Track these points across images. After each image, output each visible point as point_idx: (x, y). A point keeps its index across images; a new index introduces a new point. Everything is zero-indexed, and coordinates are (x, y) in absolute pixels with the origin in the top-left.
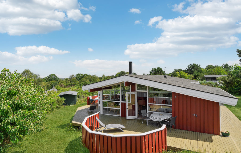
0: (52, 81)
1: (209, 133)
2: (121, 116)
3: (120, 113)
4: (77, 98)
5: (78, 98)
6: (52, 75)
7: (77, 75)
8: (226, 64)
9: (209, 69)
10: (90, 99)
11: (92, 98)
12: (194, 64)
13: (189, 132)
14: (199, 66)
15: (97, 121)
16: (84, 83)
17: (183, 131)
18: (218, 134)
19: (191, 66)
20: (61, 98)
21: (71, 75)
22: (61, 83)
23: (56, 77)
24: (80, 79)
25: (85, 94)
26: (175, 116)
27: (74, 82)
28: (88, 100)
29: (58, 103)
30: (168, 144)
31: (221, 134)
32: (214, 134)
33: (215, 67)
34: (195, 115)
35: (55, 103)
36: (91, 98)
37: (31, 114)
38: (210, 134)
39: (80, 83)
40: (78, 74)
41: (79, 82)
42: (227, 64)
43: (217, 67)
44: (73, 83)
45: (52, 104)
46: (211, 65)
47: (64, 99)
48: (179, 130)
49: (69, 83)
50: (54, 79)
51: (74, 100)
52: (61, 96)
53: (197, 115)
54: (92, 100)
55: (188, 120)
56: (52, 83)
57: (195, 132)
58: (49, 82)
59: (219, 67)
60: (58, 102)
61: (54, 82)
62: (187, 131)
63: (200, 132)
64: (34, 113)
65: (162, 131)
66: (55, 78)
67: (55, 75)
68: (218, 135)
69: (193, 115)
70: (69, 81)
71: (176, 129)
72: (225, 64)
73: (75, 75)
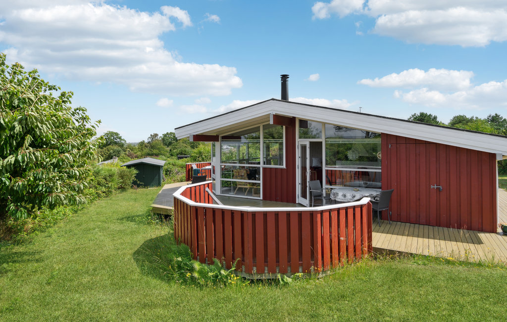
0: (110, 146)
1: (470, 228)
2: (261, 198)
3: (260, 193)
4: (163, 173)
5: (166, 174)
6: (112, 134)
7: (165, 135)
8: (496, 114)
9: (458, 124)
10: (192, 168)
11: (198, 168)
12: (422, 114)
13: (421, 227)
14: (435, 118)
15: (209, 194)
16: (178, 151)
17: (408, 224)
18: (493, 230)
19: (416, 118)
20: (128, 170)
21: (151, 135)
22: (129, 151)
23: (120, 138)
24: (170, 144)
25: (182, 168)
26: (387, 189)
27: (158, 149)
28: (189, 170)
29: (122, 179)
30: (375, 244)
31: (499, 230)
32: (483, 230)
33: (471, 120)
34: (435, 187)
35: (116, 177)
36: (195, 167)
37: (58, 161)
38: (474, 230)
39: (170, 150)
40: (167, 133)
41: (168, 149)
42: (498, 114)
43: (476, 121)
44: (155, 151)
45: (108, 178)
46: (462, 115)
47: (135, 171)
48: (399, 223)
49: (146, 150)
50: (116, 143)
51: (157, 177)
52: (129, 167)
53: (441, 187)
54: (198, 170)
55: (419, 199)
56: (111, 151)
57: (437, 227)
58: (105, 148)
59: (480, 120)
60: (122, 175)
61: (116, 148)
62: (417, 225)
63: (448, 226)
64: (64, 161)
65: (361, 206)
66: (118, 140)
67: (117, 134)
68: (493, 232)
69: (432, 187)
70: (147, 147)
71: (391, 222)
72: (493, 114)
73: (160, 135)
